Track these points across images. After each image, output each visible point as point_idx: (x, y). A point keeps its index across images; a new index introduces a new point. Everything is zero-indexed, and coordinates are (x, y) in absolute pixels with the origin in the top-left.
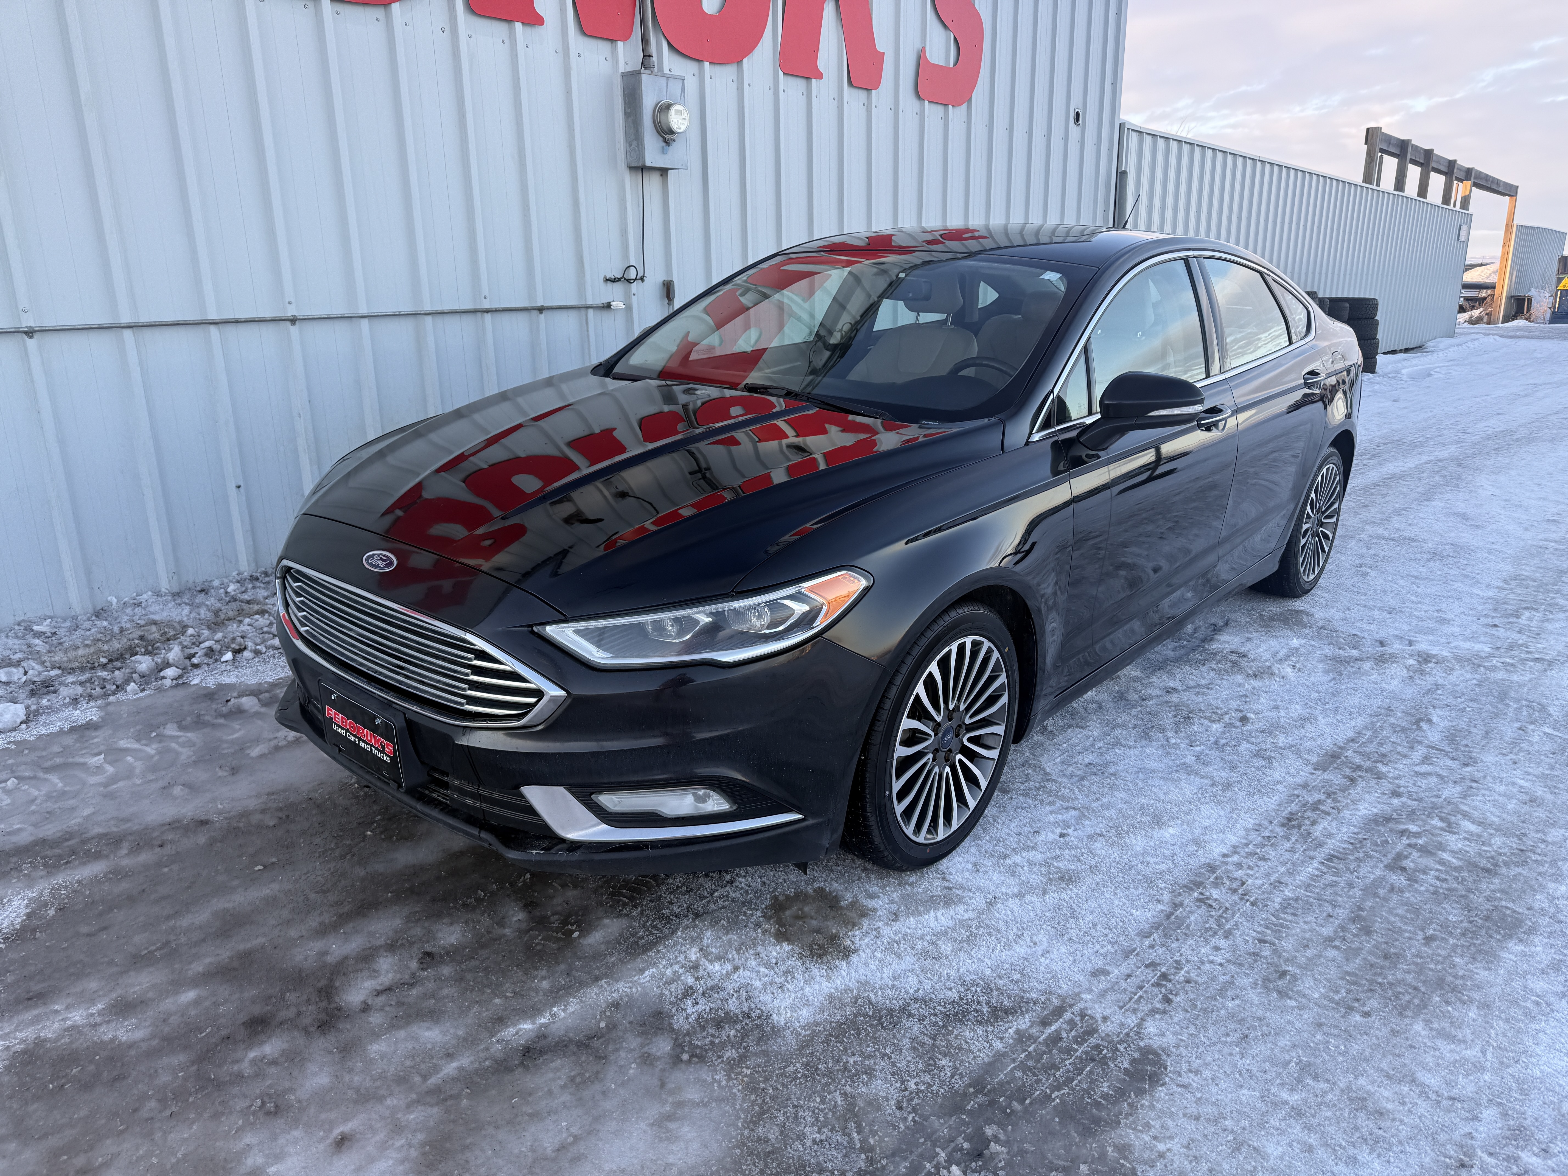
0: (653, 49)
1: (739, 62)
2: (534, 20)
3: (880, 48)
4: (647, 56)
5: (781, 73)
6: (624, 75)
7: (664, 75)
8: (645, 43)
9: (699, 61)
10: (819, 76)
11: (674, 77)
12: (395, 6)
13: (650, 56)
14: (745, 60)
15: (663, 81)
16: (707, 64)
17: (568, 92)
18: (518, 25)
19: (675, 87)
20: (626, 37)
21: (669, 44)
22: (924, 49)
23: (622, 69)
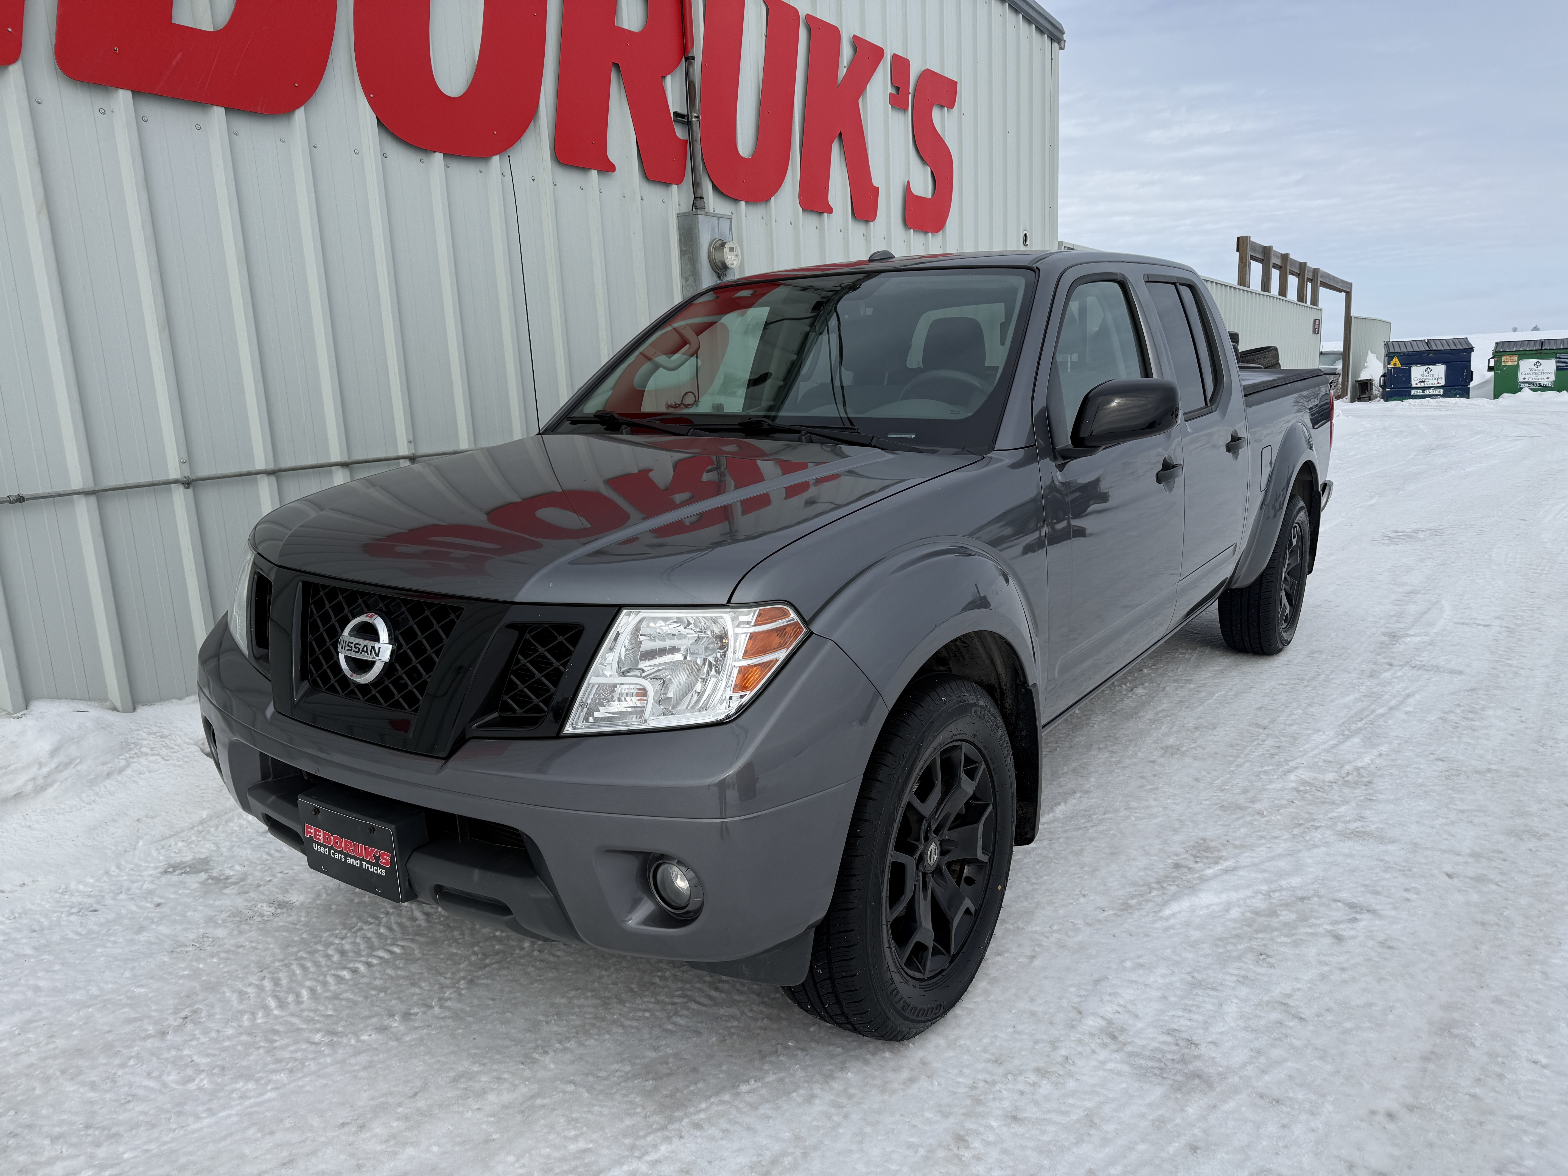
4: (697, 198)
5: (800, 209)
6: (678, 216)
7: (714, 214)
8: (696, 185)
11: (723, 215)
12: (496, 160)
13: (701, 198)
15: (713, 220)
18: (594, 173)
19: (725, 224)
21: (714, 187)
22: (909, 183)
23: (676, 210)
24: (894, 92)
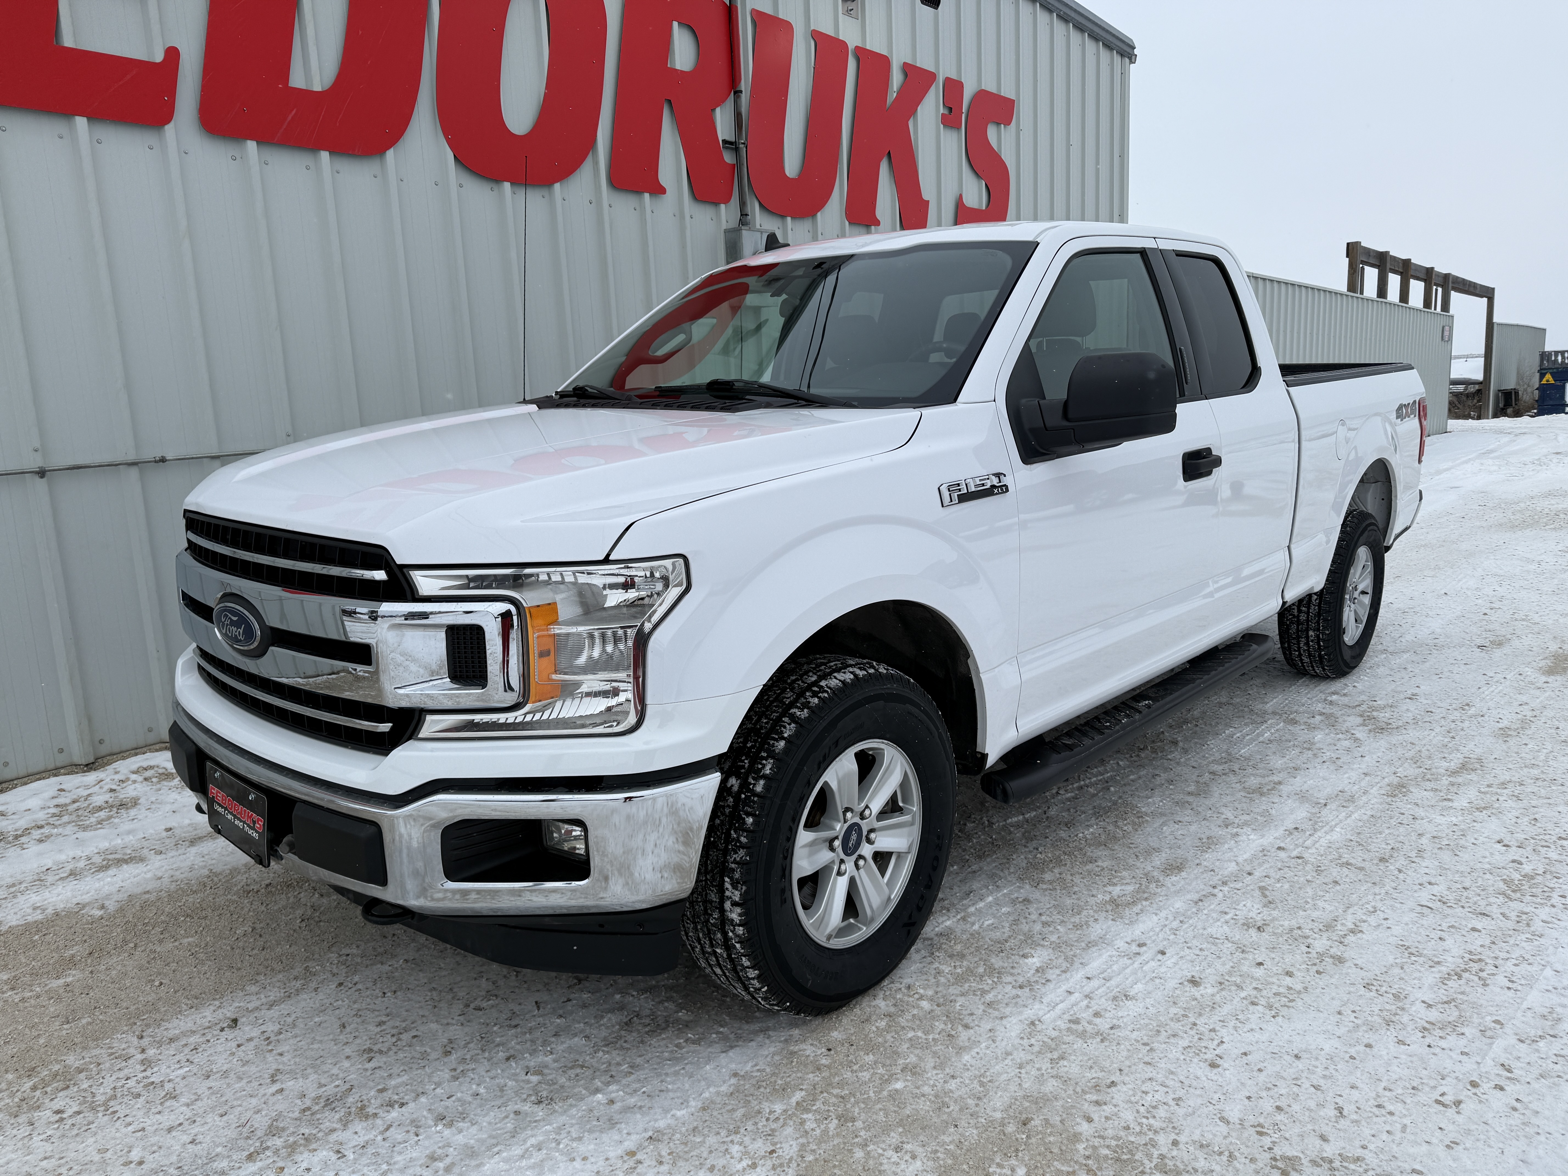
0: (749, 210)
1: (814, 216)
2: (658, 190)
3: (925, 197)
4: (744, 215)
5: (847, 223)
8: (743, 204)
9: (783, 217)
10: (877, 223)
11: (767, 231)
13: (747, 215)
14: (819, 214)
16: (789, 219)
17: (683, 246)
20: (726, 201)
21: (761, 205)
24: (946, 112)
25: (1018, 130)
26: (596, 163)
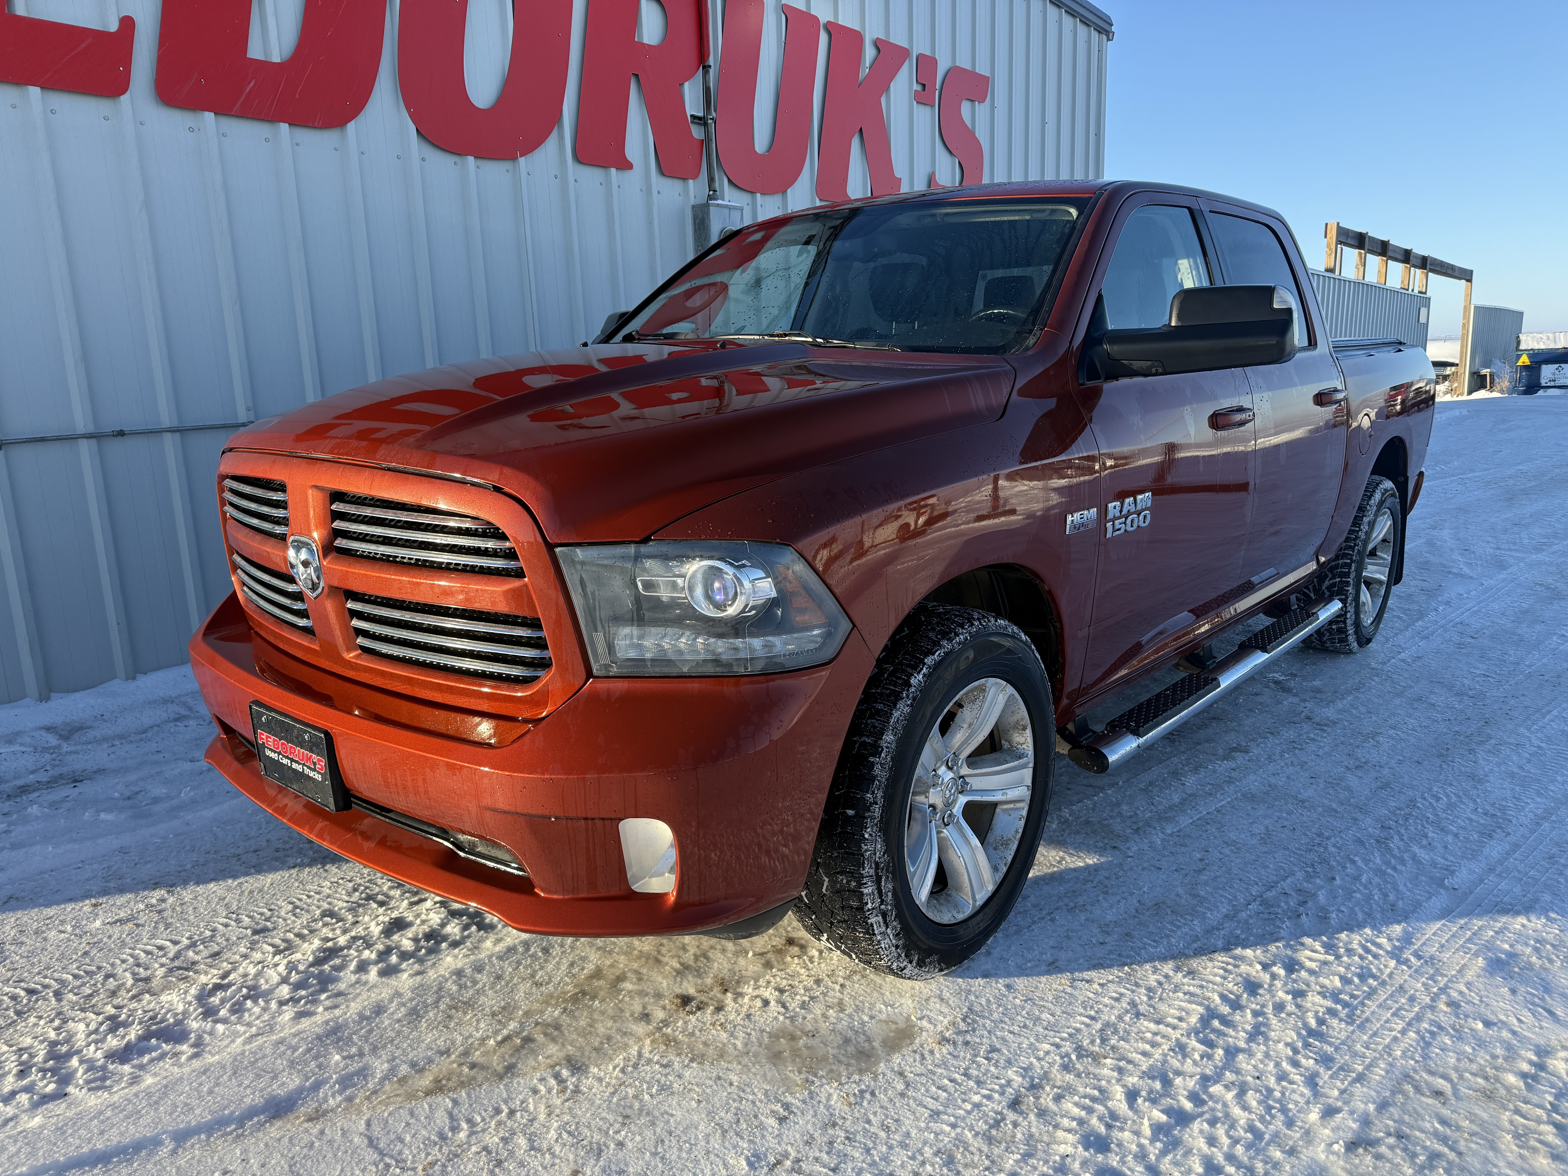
0: (717, 185)
1: (784, 192)
2: (625, 165)
3: (898, 174)
5: (817, 200)
6: (693, 207)
7: (726, 206)
8: (711, 180)
9: (752, 192)
11: (735, 208)
12: (522, 160)
14: (789, 190)
15: (726, 211)
16: (758, 195)
17: (650, 223)
18: (613, 170)
19: (736, 215)
20: (695, 177)
21: (730, 181)
22: (934, 173)
23: (692, 201)
24: (919, 88)
25: (993, 107)
26: (561, 137)
